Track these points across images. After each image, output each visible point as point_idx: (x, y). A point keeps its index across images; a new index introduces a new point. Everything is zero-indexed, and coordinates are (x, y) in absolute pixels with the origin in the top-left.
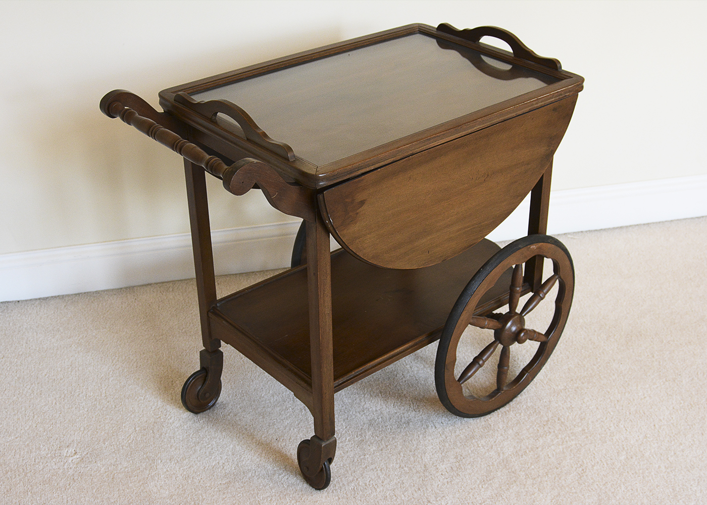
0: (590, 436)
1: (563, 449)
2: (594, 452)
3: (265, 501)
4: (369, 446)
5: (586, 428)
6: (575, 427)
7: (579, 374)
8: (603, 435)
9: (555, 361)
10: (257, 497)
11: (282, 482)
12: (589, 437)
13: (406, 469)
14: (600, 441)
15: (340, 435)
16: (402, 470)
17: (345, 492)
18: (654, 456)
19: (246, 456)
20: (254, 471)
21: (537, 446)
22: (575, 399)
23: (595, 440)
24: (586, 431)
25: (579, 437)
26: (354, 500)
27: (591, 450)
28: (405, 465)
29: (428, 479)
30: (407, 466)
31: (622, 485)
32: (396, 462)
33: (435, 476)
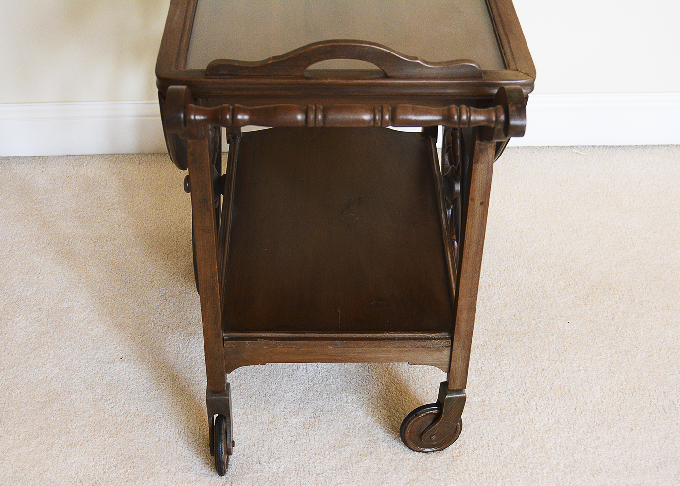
0: (488, 410)
2: (484, 431)
3: (77, 430)
5: (487, 399)
6: (474, 395)
7: (510, 328)
8: (505, 412)
9: (487, 308)
10: (69, 425)
11: (105, 410)
12: (486, 411)
13: (250, 417)
14: (497, 419)
15: (194, 363)
16: (246, 417)
17: (169, 434)
18: (558, 448)
19: (80, 374)
20: (80, 393)
22: (490, 359)
23: (492, 416)
24: (486, 403)
25: (474, 409)
26: (175, 445)
27: (482, 428)
28: (251, 412)
29: (270, 433)
30: (253, 413)
31: (500, 480)
32: (242, 407)
33: (280, 432)
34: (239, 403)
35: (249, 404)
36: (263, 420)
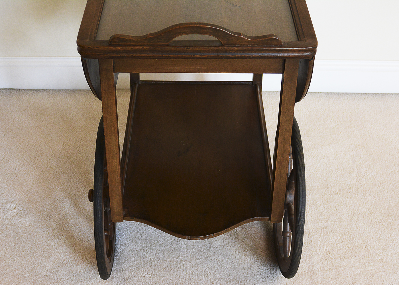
0: (386, 265)
1: (361, 272)
2: (384, 279)
3: (127, 269)
4: (216, 241)
5: (385, 258)
6: (376, 255)
7: (396, 212)
8: (396, 267)
9: (380, 198)
10: (122, 266)
11: (145, 257)
12: (385, 266)
13: (236, 264)
14: (392, 271)
16: (233, 264)
17: (186, 274)
19: (127, 232)
20: (128, 245)
21: (341, 266)
22: (385, 232)
23: (388, 269)
24: (384, 260)
25: (377, 264)
26: (190, 281)
27: (382, 277)
28: (237, 261)
29: (249, 275)
30: (238, 262)
32: (231, 257)
33: (255, 275)
34: (229, 255)
35: (235, 256)
36: (244, 267)
